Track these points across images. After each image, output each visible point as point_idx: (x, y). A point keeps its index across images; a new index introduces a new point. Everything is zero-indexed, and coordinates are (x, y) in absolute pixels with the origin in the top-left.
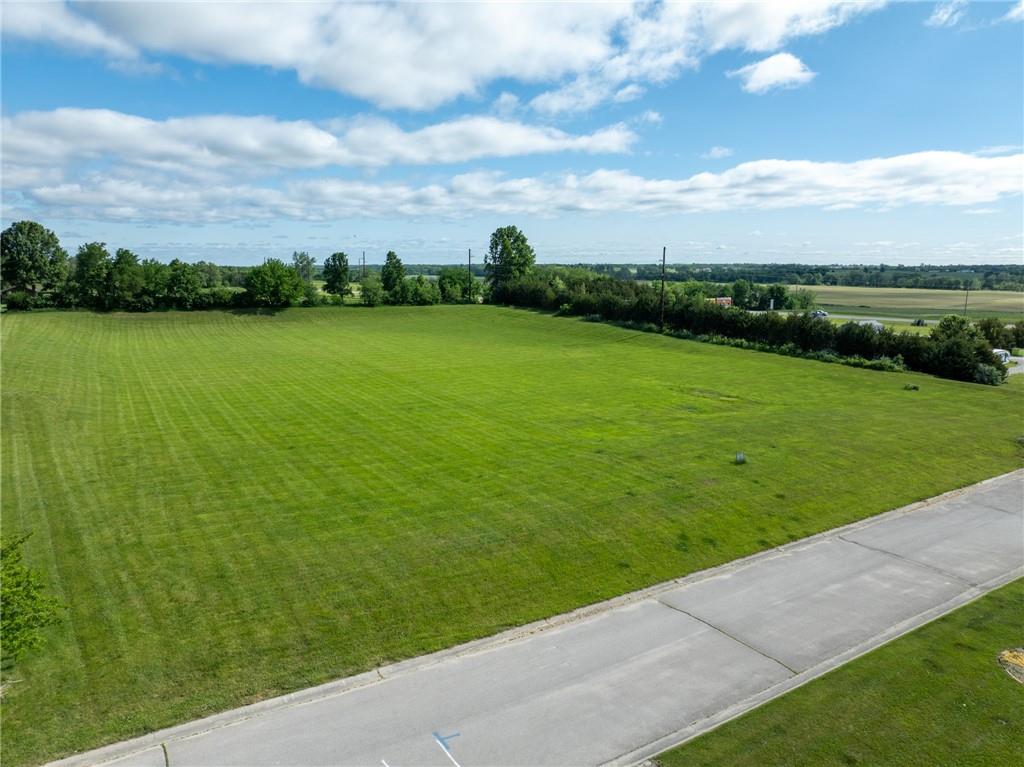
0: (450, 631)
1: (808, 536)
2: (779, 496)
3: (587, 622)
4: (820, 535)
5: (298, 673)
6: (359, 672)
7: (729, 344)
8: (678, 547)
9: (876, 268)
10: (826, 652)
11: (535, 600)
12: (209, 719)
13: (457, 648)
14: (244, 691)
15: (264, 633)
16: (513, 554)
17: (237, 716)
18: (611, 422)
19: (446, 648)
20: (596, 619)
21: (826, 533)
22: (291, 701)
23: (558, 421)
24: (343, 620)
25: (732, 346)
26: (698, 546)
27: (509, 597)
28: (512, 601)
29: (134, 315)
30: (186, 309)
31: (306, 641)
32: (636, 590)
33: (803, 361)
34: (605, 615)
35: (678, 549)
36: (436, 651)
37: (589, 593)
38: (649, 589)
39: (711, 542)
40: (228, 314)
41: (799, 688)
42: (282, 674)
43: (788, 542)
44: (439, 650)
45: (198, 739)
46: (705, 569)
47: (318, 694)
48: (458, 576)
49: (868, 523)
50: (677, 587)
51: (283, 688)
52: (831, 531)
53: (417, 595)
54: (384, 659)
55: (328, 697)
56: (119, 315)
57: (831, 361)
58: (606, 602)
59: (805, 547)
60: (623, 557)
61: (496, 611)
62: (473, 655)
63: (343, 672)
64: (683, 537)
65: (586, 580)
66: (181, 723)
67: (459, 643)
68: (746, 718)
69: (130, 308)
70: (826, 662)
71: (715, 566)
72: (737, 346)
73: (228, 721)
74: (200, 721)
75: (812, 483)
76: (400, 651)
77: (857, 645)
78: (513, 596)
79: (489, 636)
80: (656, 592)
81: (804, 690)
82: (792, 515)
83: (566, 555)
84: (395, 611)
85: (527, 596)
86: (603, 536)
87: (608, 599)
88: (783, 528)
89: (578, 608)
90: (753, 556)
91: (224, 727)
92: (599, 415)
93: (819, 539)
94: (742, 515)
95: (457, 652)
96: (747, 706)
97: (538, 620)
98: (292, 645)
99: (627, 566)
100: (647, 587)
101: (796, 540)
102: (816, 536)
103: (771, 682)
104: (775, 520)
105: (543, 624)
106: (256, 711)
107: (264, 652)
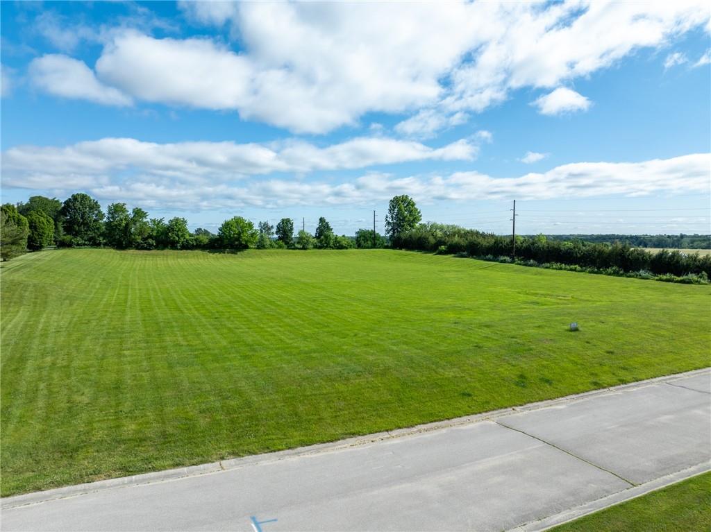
0: (297, 435)
1: (637, 381)
2: (608, 352)
3: (427, 435)
4: (648, 381)
5: (147, 460)
6: (202, 462)
7: (565, 269)
8: (517, 384)
9: (676, 236)
10: (664, 469)
11: (380, 416)
12: (47, 493)
13: (300, 449)
14: (91, 471)
15: (130, 427)
16: (367, 382)
17: (75, 491)
18: (469, 309)
19: (290, 448)
20: (435, 433)
21: (654, 380)
22: (131, 482)
23: (427, 308)
24: (203, 422)
25: (568, 270)
26: (536, 384)
27: (357, 413)
28: (359, 416)
29: (141, 252)
30: (178, 249)
31: (164, 435)
32: (476, 414)
33: (625, 278)
34: (444, 431)
35: (517, 385)
36: (279, 450)
37: (432, 414)
38: (488, 414)
39: (547, 381)
40: (206, 253)
41: (639, 498)
42: (132, 459)
43: (619, 385)
44: (282, 450)
45: (29, 508)
46: (542, 401)
47: (158, 478)
48: (315, 395)
49: (693, 374)
50: (514, 413)
51: (126, 471)
52: (658, 379)
53: (275, 407)
54: (229, 454)
55: (165, 481)
56: (131, 251)
57: (647, 279)
58: (446, 421)
59: (633, 388)
60: (466, 389)
61: (343, 422)
62: (313, 456)
63: (187, 462)
64: (522, 376)
65: (430, 404)
66: (19, 493)
67: (302, 446)
68: (582, 522)
69: (139, 247)
70: (665, 477)
71: (551, 399)
72: (571, 270)
73: (64, 495)
74: (39, 493)
75: (637, 344)
76: (246, 448)
77: (697, 464)
78: (361, 412)
79: (332, 441)
80: (495, 416)
81: (644, 500)
82: (622, 365)
83: (415, 385)
84: (252, 418)
85: (374, 413)
86: (450, 373)
87: (448, 419)
88: (614, 374)
89: (420, 424)
90: (586, 394)
91: (57, 499)
92: (459, 305)
93: (647, 384)
94: (576, 363)
95: (299, 453)
96: (582, 511)
97: (380, 431)
98: (151, 437)
99: (469, 395)
100: (486, 412)
101: (625, 384)
102: (645, 381)
103: (607, 492)
104: (606, 368)
105: (385, 435)
106: (94, 488)
107: (124, 442)
